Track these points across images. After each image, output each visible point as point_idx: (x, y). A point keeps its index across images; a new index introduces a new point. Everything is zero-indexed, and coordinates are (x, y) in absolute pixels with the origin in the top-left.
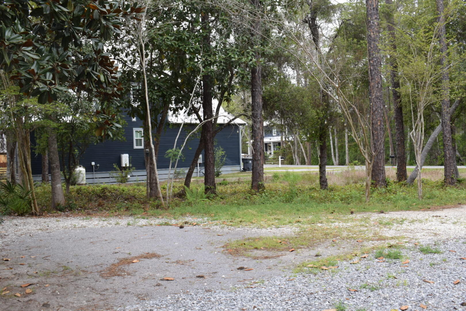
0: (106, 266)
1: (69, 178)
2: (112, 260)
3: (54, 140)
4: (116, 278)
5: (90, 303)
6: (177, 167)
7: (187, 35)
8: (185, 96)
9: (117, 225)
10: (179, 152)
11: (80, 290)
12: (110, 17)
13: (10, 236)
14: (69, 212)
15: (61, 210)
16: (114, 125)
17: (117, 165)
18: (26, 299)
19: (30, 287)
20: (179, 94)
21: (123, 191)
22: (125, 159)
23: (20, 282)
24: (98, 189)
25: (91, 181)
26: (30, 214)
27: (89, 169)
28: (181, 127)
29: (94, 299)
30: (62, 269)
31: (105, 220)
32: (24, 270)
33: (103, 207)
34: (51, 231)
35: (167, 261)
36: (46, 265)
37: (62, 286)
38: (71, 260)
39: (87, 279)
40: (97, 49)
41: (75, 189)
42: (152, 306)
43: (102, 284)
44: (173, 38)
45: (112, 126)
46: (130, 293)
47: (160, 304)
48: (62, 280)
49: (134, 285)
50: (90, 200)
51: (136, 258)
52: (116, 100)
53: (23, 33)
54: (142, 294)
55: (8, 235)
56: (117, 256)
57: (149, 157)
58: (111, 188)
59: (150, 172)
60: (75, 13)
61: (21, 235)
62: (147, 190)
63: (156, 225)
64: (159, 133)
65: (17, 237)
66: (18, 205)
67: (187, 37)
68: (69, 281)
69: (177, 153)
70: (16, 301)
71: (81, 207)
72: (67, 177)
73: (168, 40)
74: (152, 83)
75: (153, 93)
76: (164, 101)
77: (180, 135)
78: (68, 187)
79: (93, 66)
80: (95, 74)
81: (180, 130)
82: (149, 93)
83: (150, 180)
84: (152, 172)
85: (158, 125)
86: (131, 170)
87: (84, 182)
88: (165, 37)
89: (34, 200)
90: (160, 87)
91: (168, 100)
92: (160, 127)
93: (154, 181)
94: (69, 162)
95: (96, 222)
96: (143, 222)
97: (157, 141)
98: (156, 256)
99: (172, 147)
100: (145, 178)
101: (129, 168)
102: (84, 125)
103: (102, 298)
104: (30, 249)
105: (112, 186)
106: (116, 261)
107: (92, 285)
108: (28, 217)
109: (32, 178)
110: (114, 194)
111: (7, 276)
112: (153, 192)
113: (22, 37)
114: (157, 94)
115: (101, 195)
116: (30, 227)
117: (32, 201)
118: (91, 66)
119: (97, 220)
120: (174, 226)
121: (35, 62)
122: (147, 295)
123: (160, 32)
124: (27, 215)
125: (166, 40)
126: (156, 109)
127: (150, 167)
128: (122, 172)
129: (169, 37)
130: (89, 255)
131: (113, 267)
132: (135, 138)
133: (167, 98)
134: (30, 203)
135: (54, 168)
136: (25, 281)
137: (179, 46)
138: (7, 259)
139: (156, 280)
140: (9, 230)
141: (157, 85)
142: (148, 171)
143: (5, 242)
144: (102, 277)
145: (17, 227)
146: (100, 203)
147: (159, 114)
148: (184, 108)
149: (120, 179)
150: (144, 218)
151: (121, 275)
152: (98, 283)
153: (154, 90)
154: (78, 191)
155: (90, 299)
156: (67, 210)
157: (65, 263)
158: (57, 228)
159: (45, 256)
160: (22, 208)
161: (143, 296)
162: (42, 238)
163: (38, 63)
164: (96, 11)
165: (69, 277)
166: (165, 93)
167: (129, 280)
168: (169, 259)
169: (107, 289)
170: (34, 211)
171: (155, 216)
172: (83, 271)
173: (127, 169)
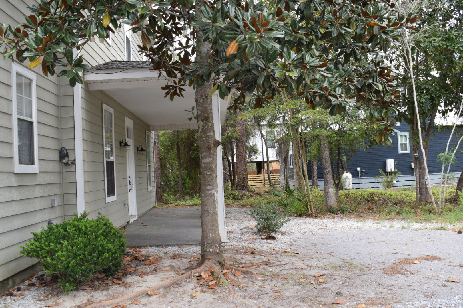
0: (387, 265)
1: (338, 183)
2: (393, 259)
3: (325, 147)
4: (399, 275)
5: (379, 296)
6: (450, 171)
7: (455, 34)
8: (455, 97)
9: (391, 228)
10: (451, 156)
11: (367, 284)
12: (389, 31)
13: (295, 234)
14: (341, 215)
15: (333, 212)
16: (393, 131)
17: (382, 170)
18: (321, 287)
19: (322, 277)
20: (449, 96)
21: (391, 195)
22: (390, 164)
23: (312, 273)
24: (366, 194)
25: (357, 186)
26: (306, 215)
27: (355, 174)
28: (453, 129)
29: (382, 293)
30: (347, 264)
31: (379, 223)
32: (314, 262)
33: (373, 211)
34: (330, 231)
35: (450, 264)
36: (332, 259)
37: (350, 279)
38: (354, 257)
39: (371, 275)
40: (376, 61)
41: (344, 193)
42: (441, 303)
43: (386, 280)
44: (440, 39)
45: (391, 132)
46: (416, 290)
47: (448, 303)
48: (349, 274)
49: (418, 284)
50: (359, 204)
51: (416, 259)
52: (393, 107)
53: (318, 56)
54: (429, 292)
55: (294, 232)
56: (397, 256)
57: (418, 162)
58: (378, 193)
59: (420, 176)
60: (357, 32)
61: (305, 233)
62: (417, 195)
63: (432, 229)
64: (428, 137)
65: (301, 235)
66: (297, 207)
67: (455, 36)
68: (356, 275)
69: (449, 156)
70: (312, 288)
71: (352, 211)
72: (336, 182)
73: (435, 42)
74: (420, 87)
75: (421, 97)
76: (433, 104)
77: (452, 137)
78: (337, 192)
79: (374, 77)
80: (375, 85)
81: (452, 133)
82: (417, 97)
83: (420, 185)
84: (421, 176)
85: (426, 129)
86: (397, 175)
87: (351, 187)
88: (432, 39)
89: (310, 202)
90: (428, 90)
91: (437, 103)
92: (428, 130)
93: (424, 186)
94: (338, 168)
95: (371, 225)
96: (417, 226)
97: (426, 145)
98: (437, 258)
99: (444, 151)
100: (414, 183)
101: (395, 172)
102: (354, 132)
103: (389, 292)
104: (315, 245)
105: (379, 191)
106: (397, 261)
107: (377, 280)
108: (305, 218)
109: (308, 182)
110: (381, 198)
111: (300, 267)
112: (423, 197)
113: (318, 60)
114: (425, 97)
115: (369, 199)
116: (311, 227)
117: (309, 203)
118: (372, 77)
119: (370, 222)
120: (451, 231)
121: (327, 79)
122: (433, 294)
123: (427, 35)
124: (304, 216)
125: (433, 42)
126: (424, 112)
127: (419, 172)
128: (388, 177)
129: (436, 38)
130: (370, 254)
131: (396, 266)
132: (399, 143)
133: (436, 101)
134: (307, 206)
135: (327, 173)
136: (316, 272)
137: (447, 46)
138: (297, 252)
139: (441, 281)
140: (294, 228)
141: (425, 88)
142: (418, 175)
143: (292, 238)
144: (386, 274)
145: (299, 225)
146: (370, 207)
147: (428, 117)
148: (454, 109)
149: (386, 184)
150: (418, 222)
151: (404, 274)
152: (382, 279)
153: (423, 93)
154: (347, 196)
155: (378, 292)
156: (339, 213)
157: (349, 259)
158: (335, 228)
159: (330, 252)
160: (299, 209)
161: (429, 294)
162: (323, 237)
163: (328, 80)
164: (376, 27)
165: (355, 272)
166: (434, 96)
167: (412, 279)
168: (450, 262)
169: (393, 285)
170: (310, 212)
171: (429, 221)
172: (367, 267)
173: (393, 174)
